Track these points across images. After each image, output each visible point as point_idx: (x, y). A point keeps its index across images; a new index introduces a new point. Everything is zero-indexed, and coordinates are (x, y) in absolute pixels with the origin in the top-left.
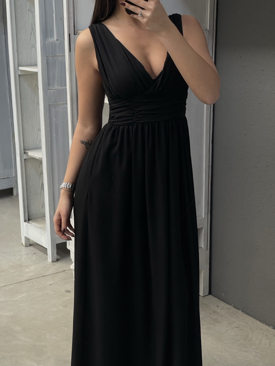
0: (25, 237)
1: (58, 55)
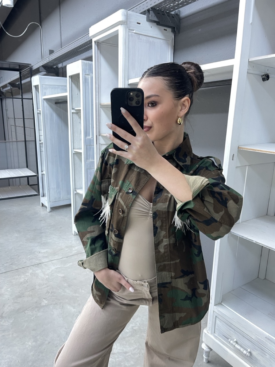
0: (75, 231)
1: (92, 144)
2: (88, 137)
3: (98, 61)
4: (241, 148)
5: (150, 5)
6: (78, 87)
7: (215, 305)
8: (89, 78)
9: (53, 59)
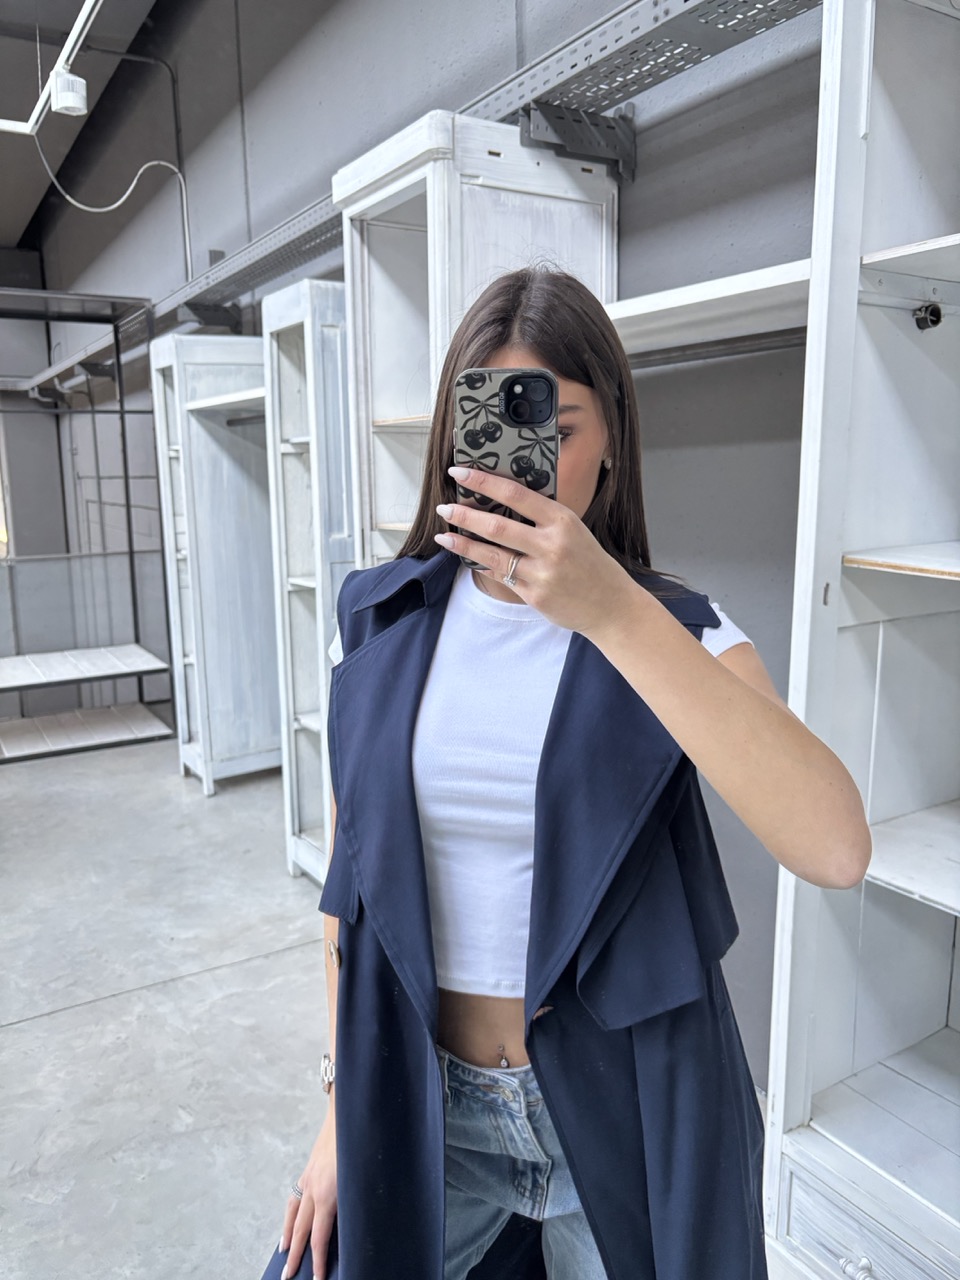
2: (336, 536)
3: (363, 281)
4: (852, 561)
5: (532, 91)
6: (301, 367)
7: (788, 1131)
8: (336, 336)
9: (219, 280)
